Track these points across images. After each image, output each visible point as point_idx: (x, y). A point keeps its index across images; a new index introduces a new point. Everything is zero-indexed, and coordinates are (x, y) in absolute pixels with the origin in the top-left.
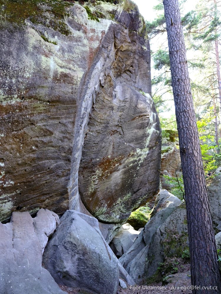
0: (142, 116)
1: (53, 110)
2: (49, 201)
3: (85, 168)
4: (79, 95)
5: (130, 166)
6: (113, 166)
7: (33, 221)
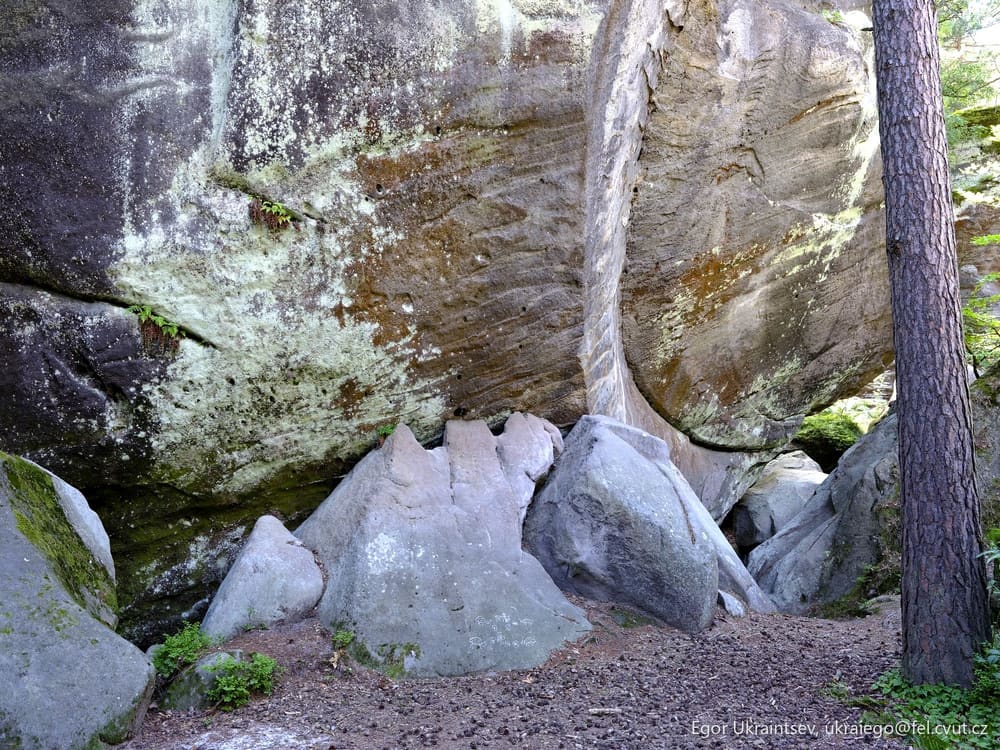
0: (829, 102)
1: (521, 147)
2: (534, 393)
3: (638, 292)
4: (591, 89)
5: (793, 275)
6: (732, 279)
7: (495, 444)
